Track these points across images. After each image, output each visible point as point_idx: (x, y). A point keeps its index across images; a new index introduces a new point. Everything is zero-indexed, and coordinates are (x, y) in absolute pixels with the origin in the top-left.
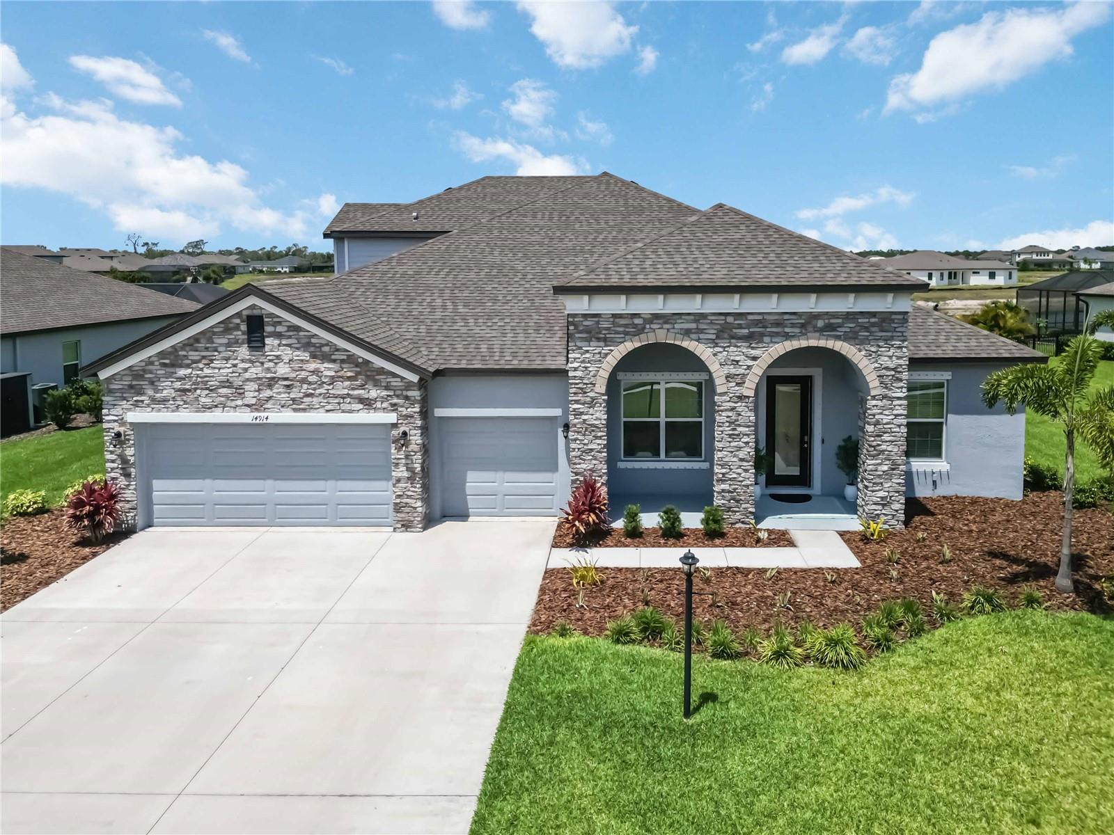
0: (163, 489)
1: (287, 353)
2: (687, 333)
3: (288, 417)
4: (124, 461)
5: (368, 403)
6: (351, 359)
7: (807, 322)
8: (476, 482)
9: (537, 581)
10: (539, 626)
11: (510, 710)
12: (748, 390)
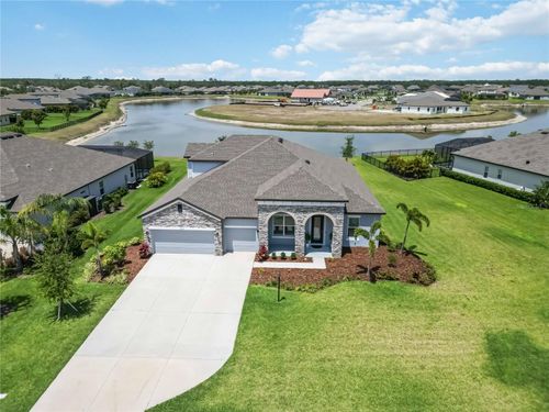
0: (157, 244)
1: (188, 213)
2: (288, 210)
3: (189, 228)
4: (149, 238)
5: (208, 226)
6: (204, 215)
7: (319, 209)
8: (235, 243)
9: (250, 271)
10: (251, 282)
11: (246, 300)
12: (304, 224)
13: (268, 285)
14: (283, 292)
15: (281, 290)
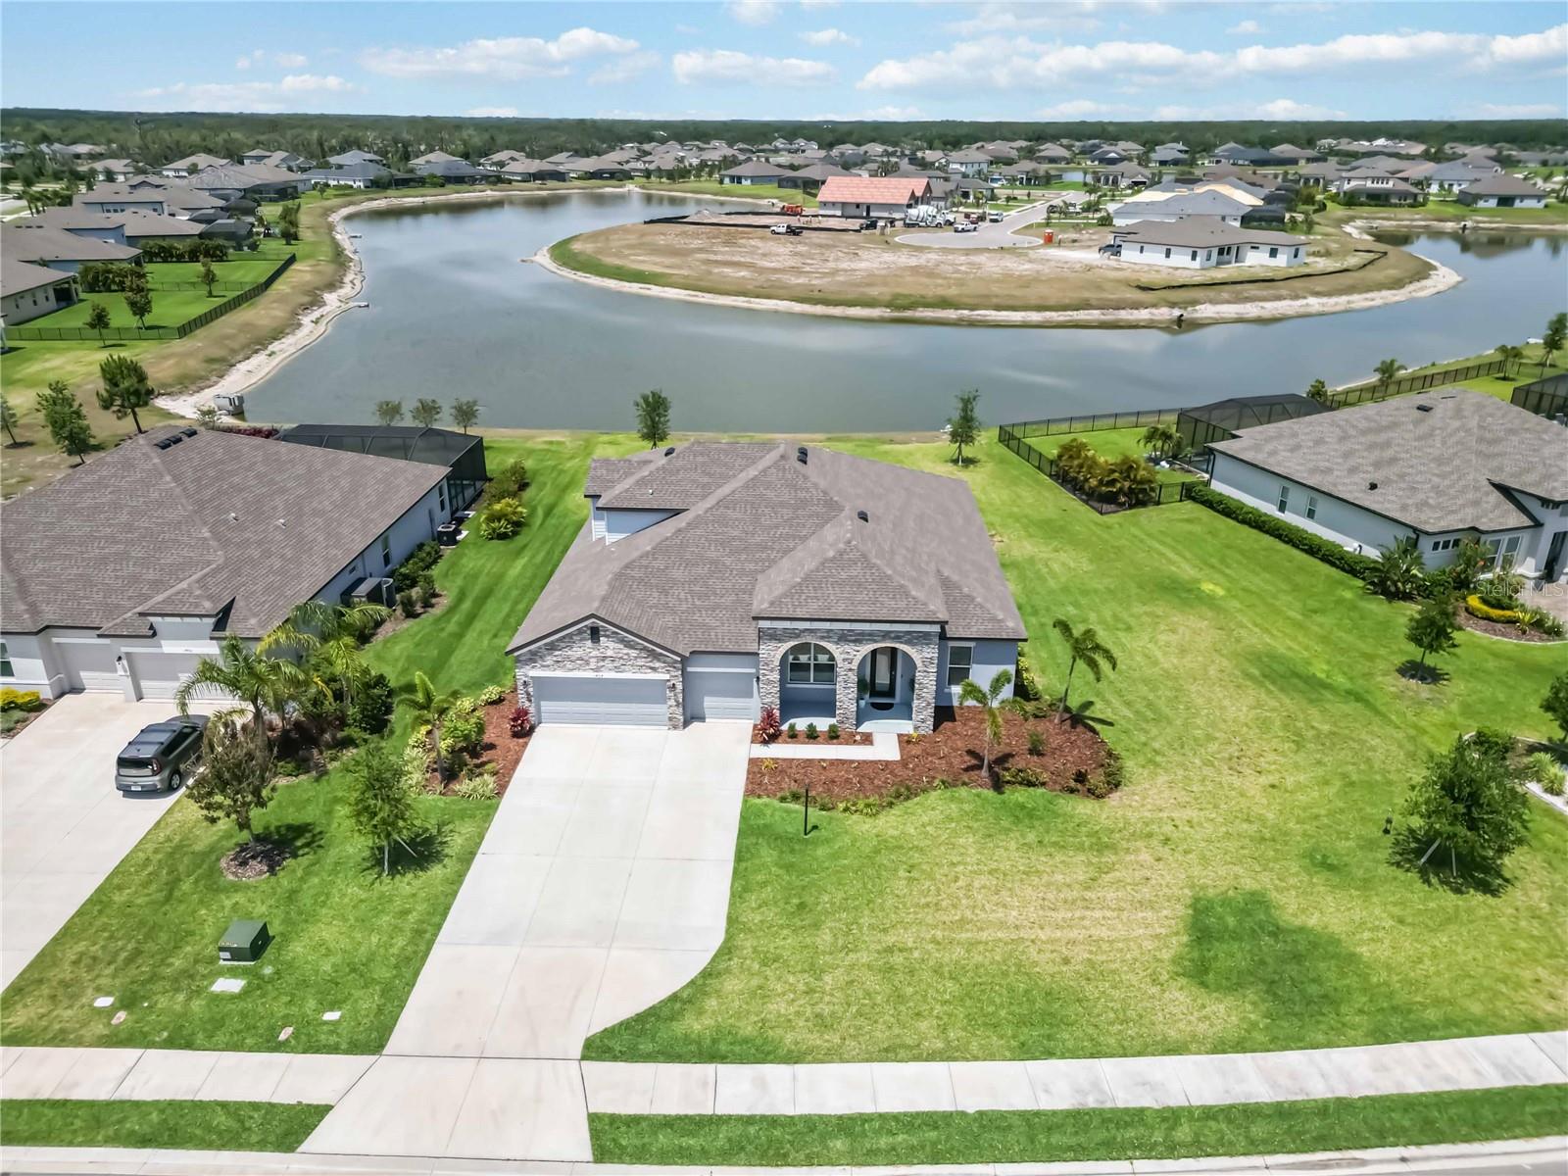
0: (545, 706)
1: (611, 645)
2: (822, 638)
3: (613, 675)
4: (528, 694)
5: (654, 669)
6: (645, 649)
7: (886, 635)
8: (709, 702)
9: (745, 766)
10: (750, 792)
11: (741, 834)
12: (855, 665)
13: (783, 799)
14: (815, 814)
15: (810, 810)
